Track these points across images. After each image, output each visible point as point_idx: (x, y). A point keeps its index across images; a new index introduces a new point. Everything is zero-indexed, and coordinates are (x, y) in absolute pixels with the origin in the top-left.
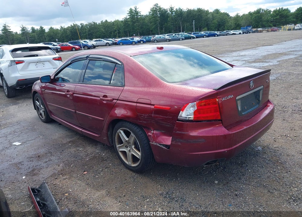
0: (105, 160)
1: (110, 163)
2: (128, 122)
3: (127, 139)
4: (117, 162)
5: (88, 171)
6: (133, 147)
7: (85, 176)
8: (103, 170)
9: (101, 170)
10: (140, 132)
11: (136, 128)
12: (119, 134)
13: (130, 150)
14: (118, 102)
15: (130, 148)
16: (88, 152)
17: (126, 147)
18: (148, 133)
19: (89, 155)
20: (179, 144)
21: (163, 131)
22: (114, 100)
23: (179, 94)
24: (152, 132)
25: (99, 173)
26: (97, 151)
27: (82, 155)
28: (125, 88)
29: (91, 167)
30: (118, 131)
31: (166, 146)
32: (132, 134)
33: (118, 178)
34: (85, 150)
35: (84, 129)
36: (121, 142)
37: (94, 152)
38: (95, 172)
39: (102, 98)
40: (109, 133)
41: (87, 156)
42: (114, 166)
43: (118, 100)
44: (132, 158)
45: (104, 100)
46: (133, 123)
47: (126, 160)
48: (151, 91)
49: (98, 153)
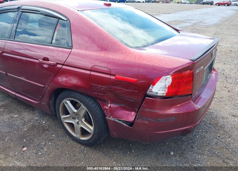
0: (46, 130)
1: (53, 134)
2: (78, 92)
3: (75, 111)
4: (61, 132)
5: (27, 146)
6: (83, 120)
7: (24, 154)
8: (46, 143)
9: (43, 144)
10: (94, 105)
11: (88, 100)
12: (65, 104)
13: (79, 122)
14: (64, 67)
15: (78, 120)
16: (25, 120)
17: (74, 118)
18: (103, 106)
19: (26, 123)
20: (147, 122)
21: (123, 105)
22: (58, 65)
23: (148, 63)
24: (109, 105)
25: (42, 149)
26: (36, 118)
27: (17, 123)
28: (73, 50)
29: (30, 140)
30: (64, 101)
31: (126, 122)
32: (82, 106)
33: (66, 154)
34: (21, 117)
35: (18, 93)
36: (66, 112)
37: (32, 119)
38: (37, 147)
39: (41, 60)
40: (51, 102)
41: (24, 124)
42: (58, 137)
43: (63, 65)
44: (81, 131)
45: (44, 64)
46: (84, 94)
47: (72, 132)
48: (109, 57)
49: (37, 120)
